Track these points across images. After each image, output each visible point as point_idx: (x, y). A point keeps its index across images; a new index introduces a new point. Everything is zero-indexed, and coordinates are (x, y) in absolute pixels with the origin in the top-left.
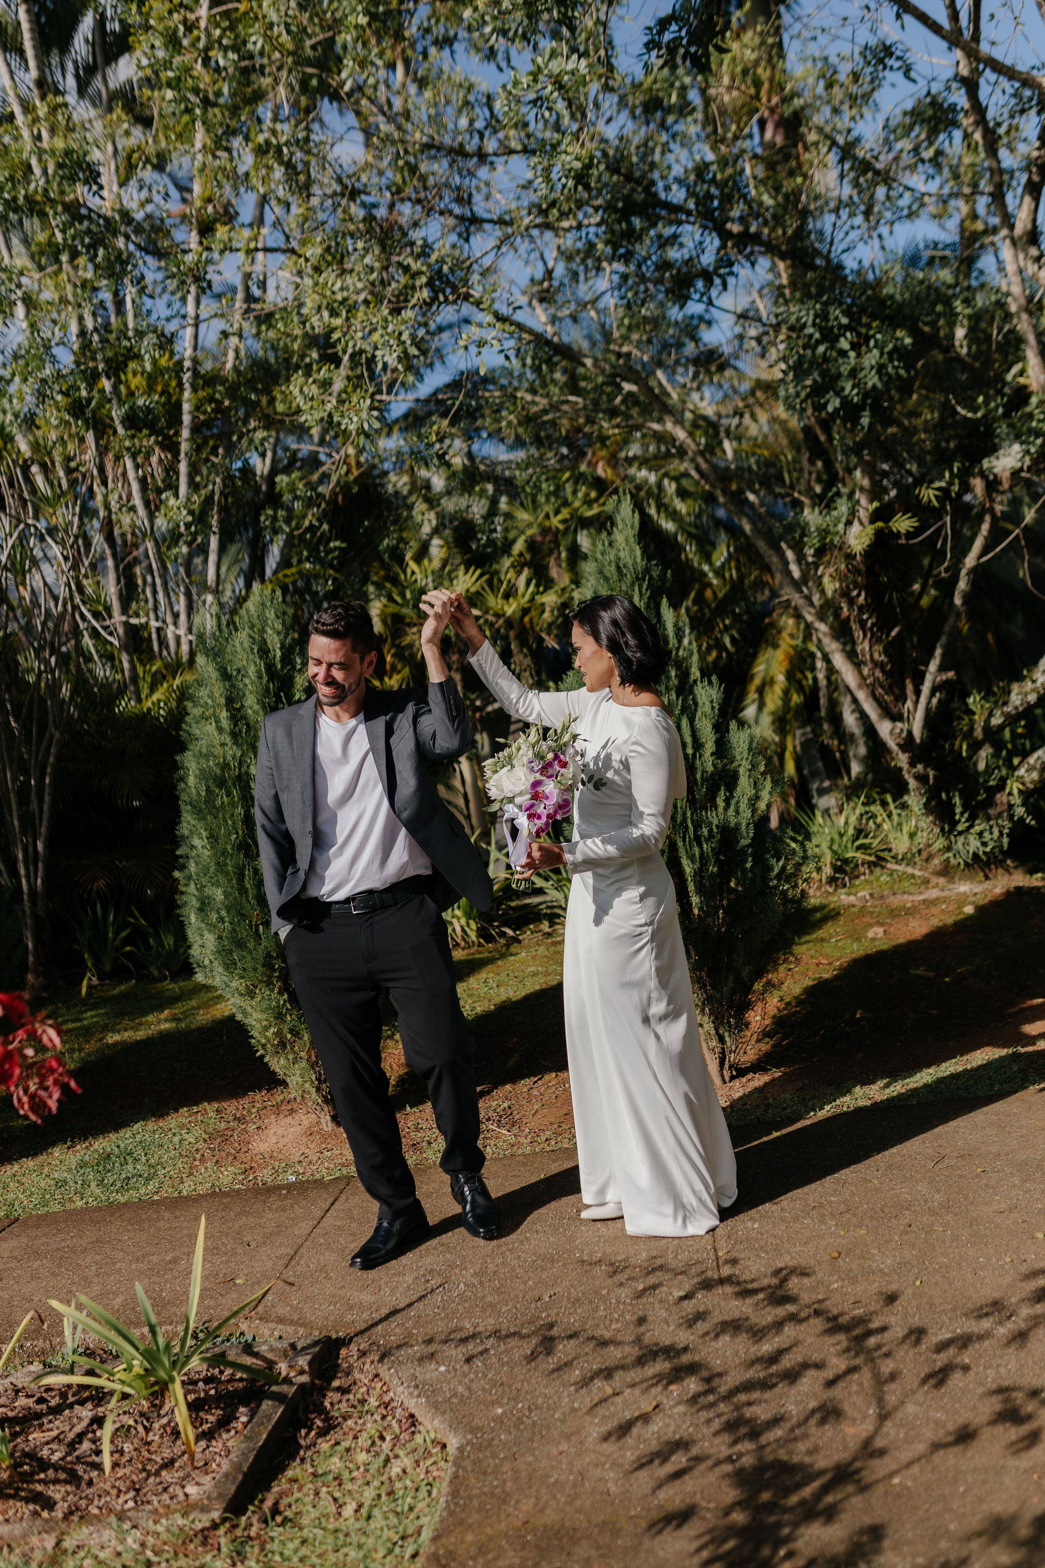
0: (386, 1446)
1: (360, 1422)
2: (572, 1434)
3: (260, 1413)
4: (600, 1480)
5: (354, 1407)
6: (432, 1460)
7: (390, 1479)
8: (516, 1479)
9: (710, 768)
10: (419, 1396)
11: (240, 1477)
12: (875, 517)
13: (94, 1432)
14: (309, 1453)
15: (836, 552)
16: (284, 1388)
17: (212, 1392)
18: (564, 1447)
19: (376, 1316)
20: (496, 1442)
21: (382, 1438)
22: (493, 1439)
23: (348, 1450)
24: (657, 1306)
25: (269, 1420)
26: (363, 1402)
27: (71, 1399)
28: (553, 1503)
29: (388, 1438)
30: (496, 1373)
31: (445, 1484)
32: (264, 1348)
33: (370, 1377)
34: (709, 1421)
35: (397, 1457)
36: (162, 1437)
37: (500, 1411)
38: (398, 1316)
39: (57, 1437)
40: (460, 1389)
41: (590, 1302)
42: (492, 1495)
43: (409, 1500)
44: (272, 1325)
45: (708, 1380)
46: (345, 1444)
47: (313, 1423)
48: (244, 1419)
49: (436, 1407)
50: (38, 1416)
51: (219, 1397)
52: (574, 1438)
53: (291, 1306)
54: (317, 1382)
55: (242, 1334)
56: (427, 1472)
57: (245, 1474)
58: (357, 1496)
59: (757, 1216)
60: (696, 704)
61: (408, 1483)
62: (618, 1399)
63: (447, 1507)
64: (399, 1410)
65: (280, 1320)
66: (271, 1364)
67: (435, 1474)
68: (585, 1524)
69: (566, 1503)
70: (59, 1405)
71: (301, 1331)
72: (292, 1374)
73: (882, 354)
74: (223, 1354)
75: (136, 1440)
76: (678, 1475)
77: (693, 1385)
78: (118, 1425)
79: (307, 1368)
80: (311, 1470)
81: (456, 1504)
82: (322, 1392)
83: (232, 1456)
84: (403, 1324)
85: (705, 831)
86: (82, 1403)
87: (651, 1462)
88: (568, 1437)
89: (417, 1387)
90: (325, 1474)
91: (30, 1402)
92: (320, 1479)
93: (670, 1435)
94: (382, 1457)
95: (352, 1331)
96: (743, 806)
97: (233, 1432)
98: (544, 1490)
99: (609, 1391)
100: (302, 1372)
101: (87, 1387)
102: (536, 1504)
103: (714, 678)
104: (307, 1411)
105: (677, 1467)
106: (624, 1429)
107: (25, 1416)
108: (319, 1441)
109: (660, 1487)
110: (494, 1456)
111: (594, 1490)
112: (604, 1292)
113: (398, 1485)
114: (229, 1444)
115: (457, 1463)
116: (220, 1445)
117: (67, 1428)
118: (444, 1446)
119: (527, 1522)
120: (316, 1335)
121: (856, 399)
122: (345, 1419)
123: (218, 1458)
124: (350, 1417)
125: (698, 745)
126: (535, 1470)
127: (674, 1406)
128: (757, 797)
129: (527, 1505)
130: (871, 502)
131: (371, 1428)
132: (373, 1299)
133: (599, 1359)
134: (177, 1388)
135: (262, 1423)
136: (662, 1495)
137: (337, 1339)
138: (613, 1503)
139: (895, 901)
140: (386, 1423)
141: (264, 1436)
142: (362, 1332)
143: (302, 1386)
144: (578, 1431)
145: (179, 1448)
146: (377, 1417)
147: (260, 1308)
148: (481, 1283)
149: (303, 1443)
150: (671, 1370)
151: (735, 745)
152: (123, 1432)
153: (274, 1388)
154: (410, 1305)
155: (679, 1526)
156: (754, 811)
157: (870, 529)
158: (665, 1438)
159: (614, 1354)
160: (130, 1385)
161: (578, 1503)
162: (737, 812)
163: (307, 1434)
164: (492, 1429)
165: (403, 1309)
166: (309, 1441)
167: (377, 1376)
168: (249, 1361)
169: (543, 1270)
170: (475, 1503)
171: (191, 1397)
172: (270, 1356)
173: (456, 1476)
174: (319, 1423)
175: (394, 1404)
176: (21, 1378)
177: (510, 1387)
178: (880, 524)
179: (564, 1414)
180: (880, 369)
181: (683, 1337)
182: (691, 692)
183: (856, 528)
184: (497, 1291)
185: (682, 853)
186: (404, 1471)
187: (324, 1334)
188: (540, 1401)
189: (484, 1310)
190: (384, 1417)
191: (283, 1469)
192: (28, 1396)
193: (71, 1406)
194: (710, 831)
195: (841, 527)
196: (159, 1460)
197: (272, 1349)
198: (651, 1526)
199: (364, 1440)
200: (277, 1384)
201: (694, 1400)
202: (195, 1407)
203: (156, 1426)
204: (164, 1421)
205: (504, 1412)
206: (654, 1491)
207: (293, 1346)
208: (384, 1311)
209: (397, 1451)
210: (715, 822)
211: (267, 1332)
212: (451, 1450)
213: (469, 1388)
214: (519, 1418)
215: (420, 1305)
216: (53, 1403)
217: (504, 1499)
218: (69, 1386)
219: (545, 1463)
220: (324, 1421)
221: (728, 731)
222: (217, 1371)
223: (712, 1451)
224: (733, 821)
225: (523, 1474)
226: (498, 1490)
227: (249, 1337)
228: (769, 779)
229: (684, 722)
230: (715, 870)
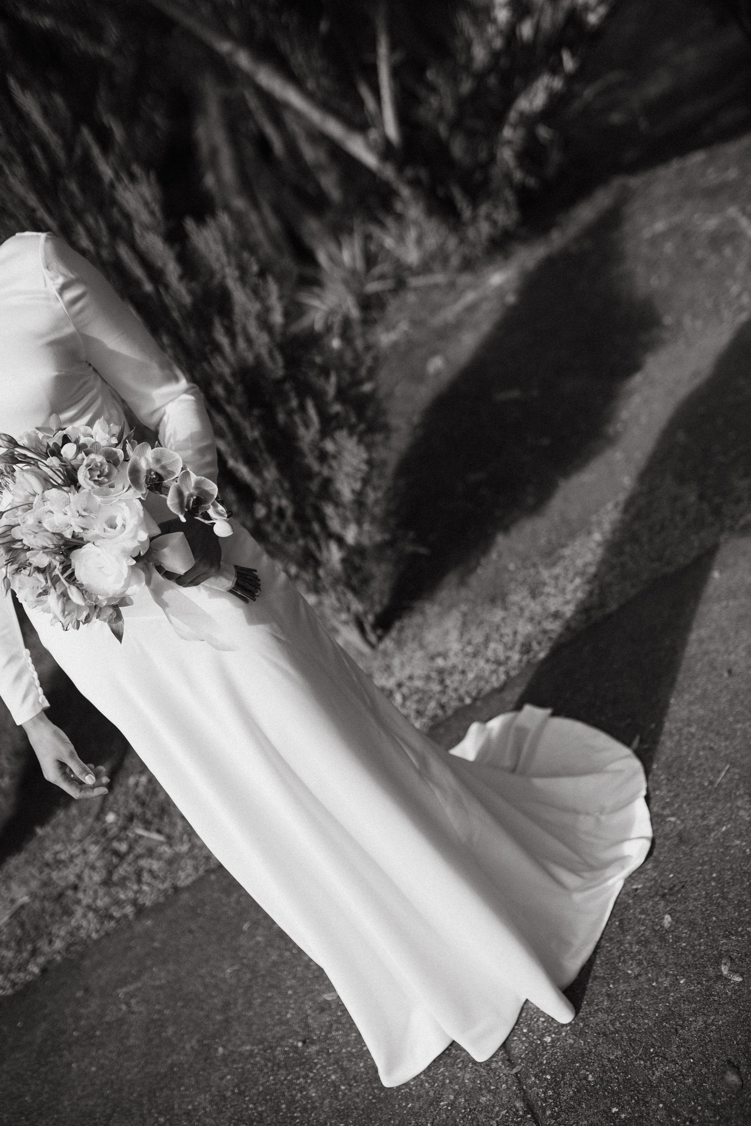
9: (187, 300)
60: (127, 217)
85: (219, 390)
96: (253, 329)
103: (136, 169)
125: (155, 275)
128: (267, 310)
156: (270, 331)
162: (249, 341)
182: (114, 202)
194: (227, 388)
210: (227, 371)
221: (187, 237)
224: (250, 358)
228: (270, 279)
229: (124, 252)
230: (256, 434)
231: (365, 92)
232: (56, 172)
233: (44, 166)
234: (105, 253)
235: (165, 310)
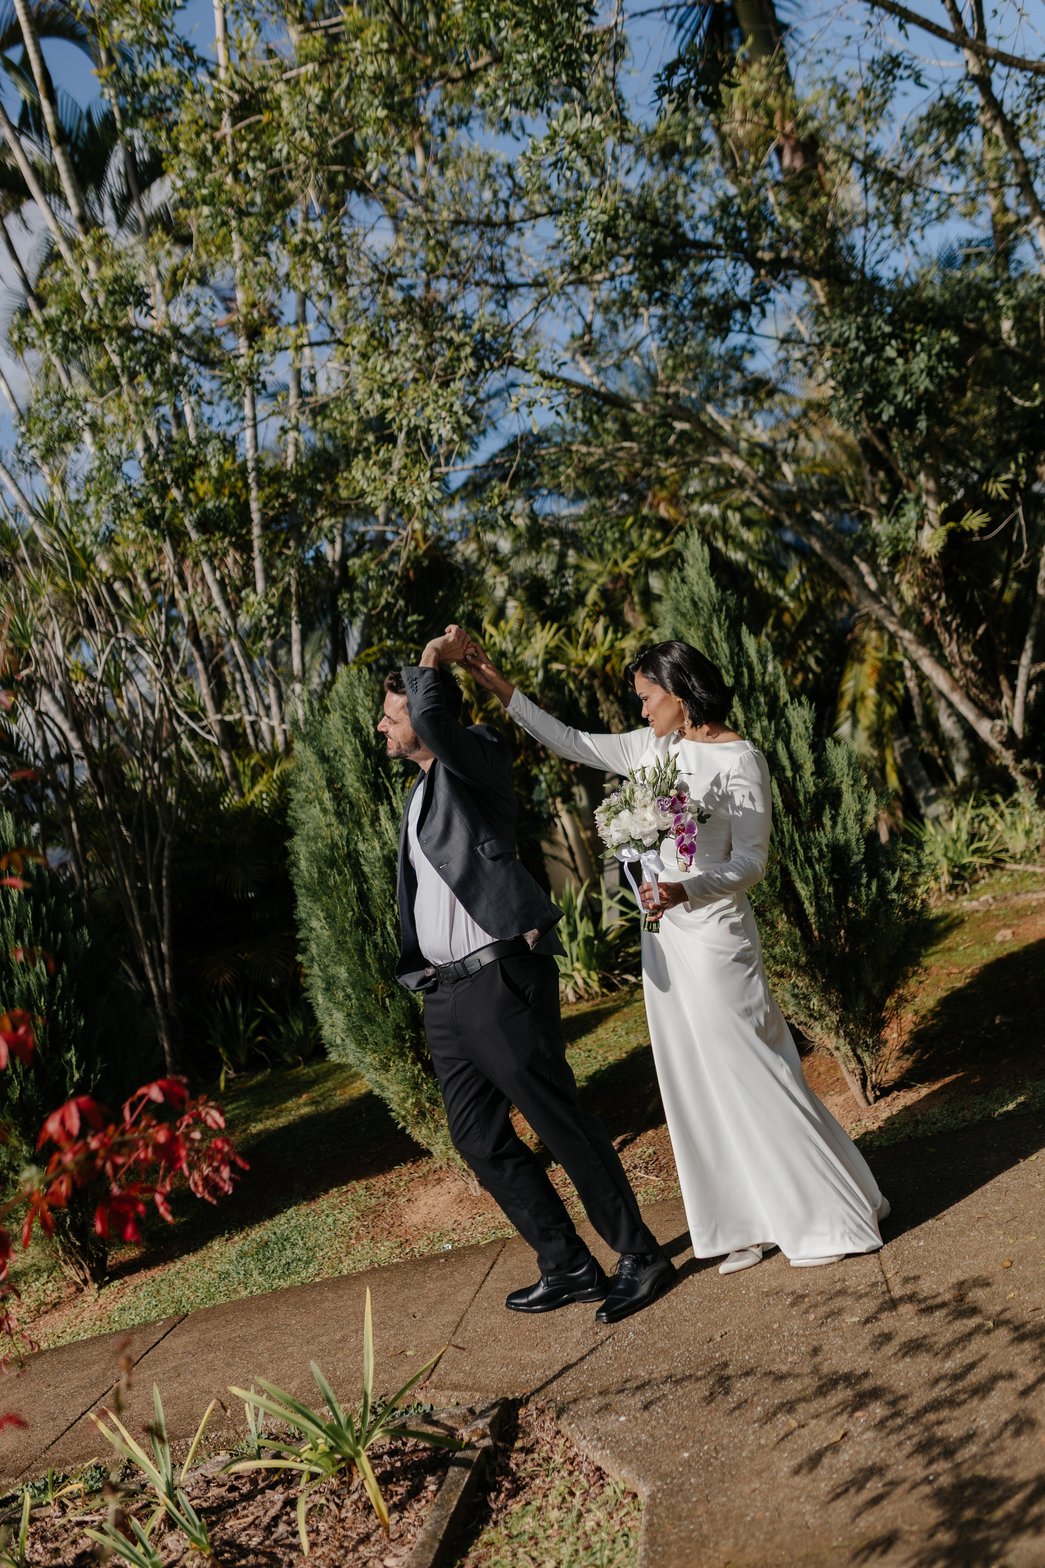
0: (577, 1501)
1: (548, 1480)
2: (763, 1471)
3: (448, 1480)
4: (797, 1514)
5: (539, 1465)
6: (624, 1511)
7: (585, 1533)
8: (712, 1521)
9: (812, 789)
10: (603, 1448)
11: (437, 1545)
12: (945, 518)
13: (288, 1514)
14: (501, 1516)
15: (910, 558)
16: (468, 1453)
17: (398, 1464)
18: (756, 1484)
19: (550, 1374)
20: (687, 1486)
21: (572, 1494)
22: (683, 1484)
23: (539, 1509)
24: (831, 1334)
25: (458, 1486)
26: (547, 1460)
27: (262, 1485)
28: (752, 1541)
29: (578, 1493)
30: (678, 1418)
31: (641, 1533)
32: (443, 1415)
33: (552, 1434)
34: (900, 1444)
35: (589, 1511)
36: (354, 1512)
37: (686, 1455)
38: (572, 1371)
39: (253, 1523)
40: (644, 1437)
41: (763, 1337)
42: (690, 1539)
43: (607, 1552)
44: (448, 1393)
45: (893, 1403)
46: (536, 1503)
47: (501, 1486)
48: (433, 1488)
49: (621, 1457)
50: (232, 1504)
51: (405, 1469)
52: (765, 1475)
53: (464, 1372)
54: (500, 1444)
55: (419, 1404)
56: (622, 1523)
57: (441, 1542)
58: (554, 1553)
59: (921, 1234)
60: (789, 726)
61: (604, 1536)
62: (804, 1431)
63: (647, 1556)
64: (585, 1465)
65: (456, 1387)
66: (452, 1431)
67: (630, 1524)
68: (788, 1559)
69: (766, 1540)
70: (250, 1491)
71: (477, 1396)
72: (474, 1439)
73: (930, 357)
74: (404, 1425)
75: (329, 1519)
76: (876, 1501)
77: (878, 1410)
78: (310, 1505)
79: (488, 1431)
80: (505, 1532)
81: (655, 1552)
82: (506, 1453)
83: (426, 1525)
84: (578, 1379)
85: (815, 852)
86: (272, 1487)
87: (846, 1491)
88: (759, 1474)
89: (600, 1439)
90: (519, 1535)
91: (222, 1491)
92: (515, 1540)
93: (862, 1461)
94: (575, 1513)
95: (527, 1391)
96: (851, 822)
97: (423, 1502)
98: (741, 1530)
99: (794, 1424)
100: (483, 1436)
101: (276, 1470)
102: (735, 1545)
103: (804, 698)
104: (493, 1474)
105: (874, 1494)
106: (814, 1461)
107: (219, 1506)
108: (510, 1502)
109: (859, 1515)
110: (687, 1500)
111: (792, 1525)
112: (776, 1326)
113: (594, 1539)
114: (422, 1513)
115: (650, 1510)
116: (413, 1516)
117: (261, 1513)
118: (635, 1496)
119: (728, 1563)
120: (493, 1398)
121: (909, 405)
122: (532, 1479)
123: (412, 1529)
124: (537, 1476)
125: (797, 767)
126: (729, 1511)
127: (862, 1433)
128: (863, 812)
129: (727, 1546)
130: (939, 503)
131: (559, 1486)
132: (544, 1357)
133: (779, 1394)
134: (364, 1461)
135: (451, 1490)
136: (863, 1522)
137: (514, 1400)
138: (813, 1536)
139: (1019, 901)
140: (573, 1479)
141: (455, 1503)
142: (538, 1391)
143: (485, 1450)
144: (768, 1468)
145: (372, 1522)
146: (564, 1473)
147: (434, 1377)
148: (650, 1330)
149: (494, 1506)
150: (855, 1396)
151: (834, 762)
152: (316, 1511)
153: (458, 1454)
154: (582, 1359)
155: (884, 1552)
156: (862, 826)
157: (942, 531)
158: (857, 1466)
159: (794, 1387)
160: (316, 1464)
161: (778, 1539)
162: (845, 829)
163: (497, 1497)
164: (681, 1474)
165: (576, 1364)
166: (499, 1504)
167: (558, 1432)
168: (430, 1429)
169: (711, 1310)
170: (674, 1549)
171: (379, 1471)
172: (450, 1423)
173: (651, 1524)
174: (507, 1485)
175: (580, 1459)
176: (210, 1469)
177: (693, 1430)
178: (951, 524)
179: (751, 1452)
180: (930, 372)
181: (861, 1364)
182: (783, 715)
183: (927, 531)
184: (667, 1336)
185: (795, 876)
186: (598, 1525)
187: (500, 1396)
188: (725, 1441)
189: (656, 1356)
190: (571, 1473)
191: (477, 1534)
192: (219, 1486)
193: (262, 1491)
194: (821, 851)
195: (912, 533)
196: (354, 1535)
197: (451, 1417)
198: (856, 1555)
199: (554, 1498)
200: (461, 1450)
201: (881, 1424)
202: (384, 1480)
203: (348, 1502)
204: (355, 1496)
205: (691, 1456)
206: (854, 1519)
207: (471, 1411)
208: (557, 1368)
209: (589, 1505)
210: (824, 841)
211: (444, 1400)
212: (643, 1498)
213: (652, 1436)
214: (707, 1460)
215: (592, 1358)
216: (244, 1490)
217: (703, 1543)
218: (258, 1471)
219: (738, 1502)
220: (512, 1482)
221: (825, 749)
222: (399, 1443)
223: (908, 1474)
224: (842, 839)
225: (719, 1516)
226: (695, 1534)
227: (427, 1408)
228: (873, 792)
229: (780, 746)
230: (831, 890)
231: (1004, 685)
232: (752, 687)
233: (746, 682)
234: (766, 746)
235: (795, 791)
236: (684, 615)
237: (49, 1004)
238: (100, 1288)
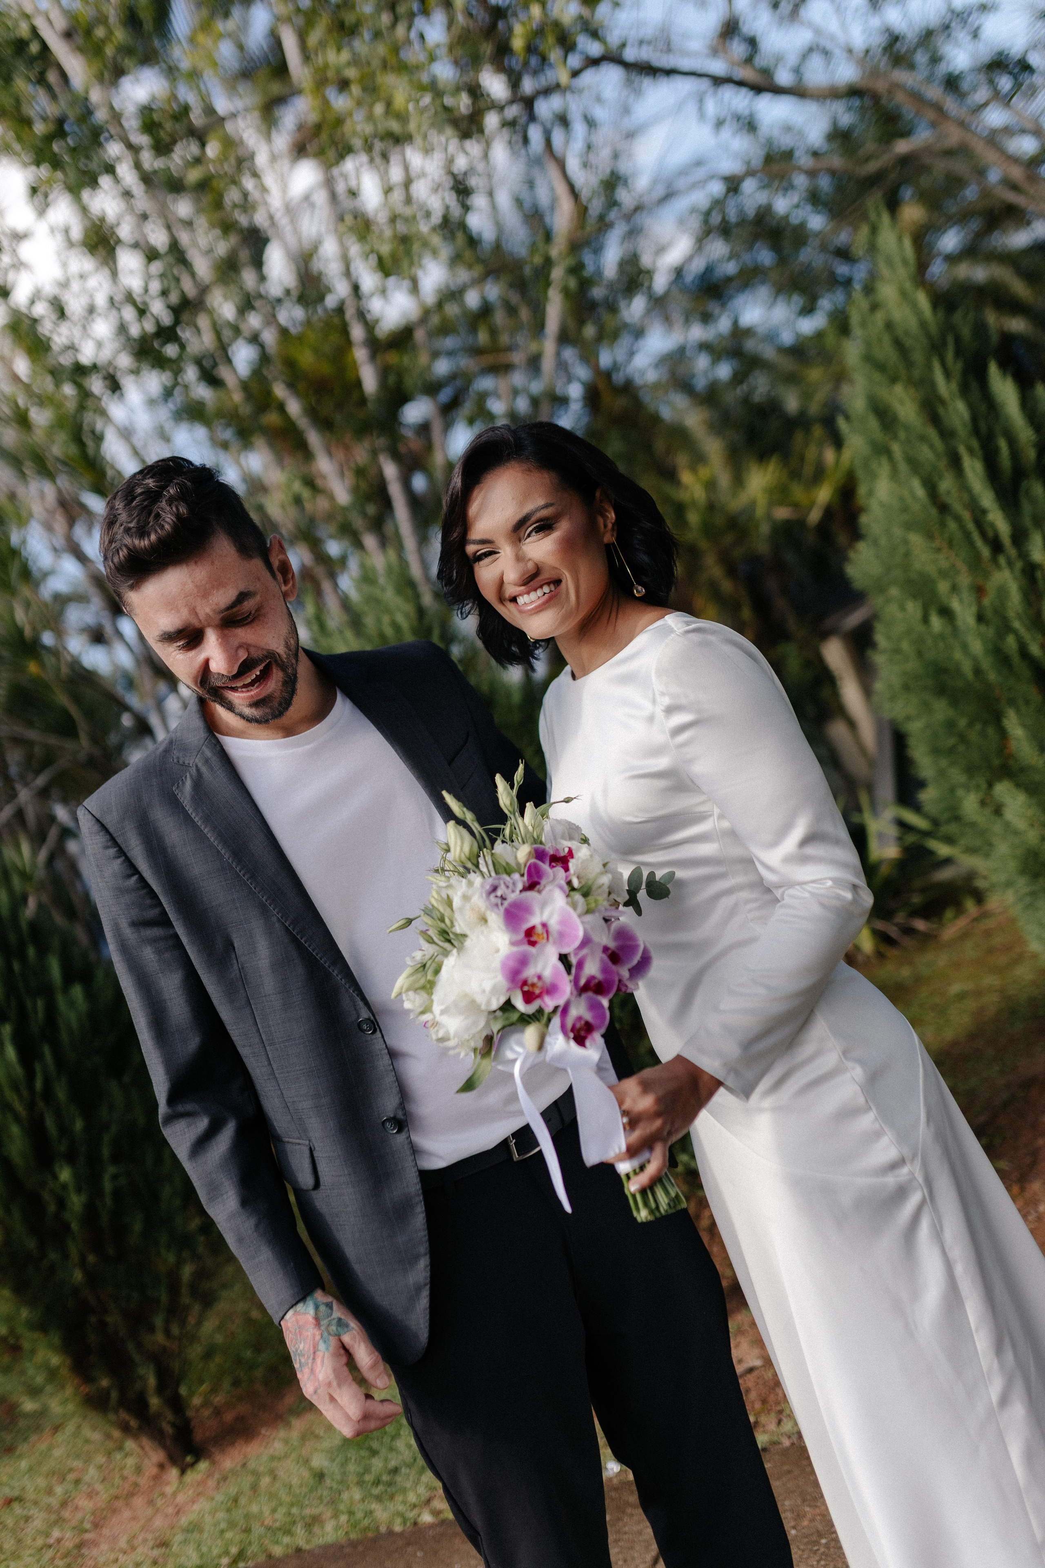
236: (880, 367)
237: (31, 1106)
238: (183, 1472)
